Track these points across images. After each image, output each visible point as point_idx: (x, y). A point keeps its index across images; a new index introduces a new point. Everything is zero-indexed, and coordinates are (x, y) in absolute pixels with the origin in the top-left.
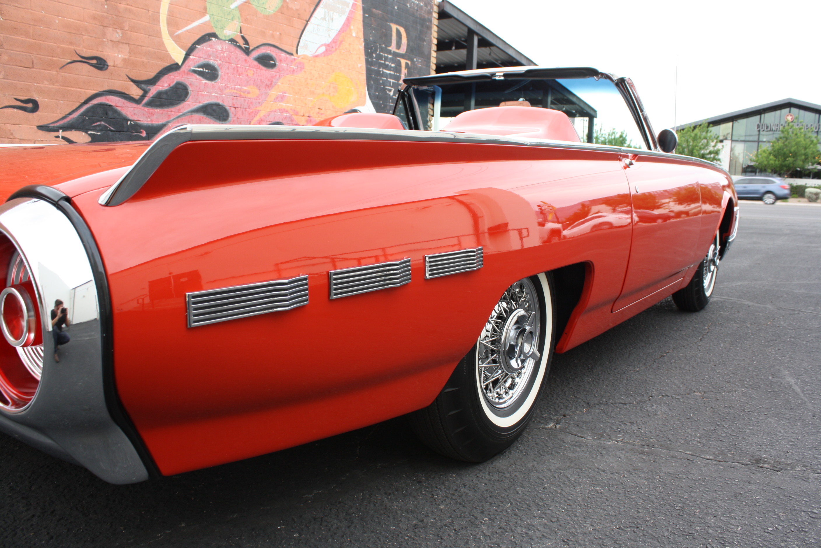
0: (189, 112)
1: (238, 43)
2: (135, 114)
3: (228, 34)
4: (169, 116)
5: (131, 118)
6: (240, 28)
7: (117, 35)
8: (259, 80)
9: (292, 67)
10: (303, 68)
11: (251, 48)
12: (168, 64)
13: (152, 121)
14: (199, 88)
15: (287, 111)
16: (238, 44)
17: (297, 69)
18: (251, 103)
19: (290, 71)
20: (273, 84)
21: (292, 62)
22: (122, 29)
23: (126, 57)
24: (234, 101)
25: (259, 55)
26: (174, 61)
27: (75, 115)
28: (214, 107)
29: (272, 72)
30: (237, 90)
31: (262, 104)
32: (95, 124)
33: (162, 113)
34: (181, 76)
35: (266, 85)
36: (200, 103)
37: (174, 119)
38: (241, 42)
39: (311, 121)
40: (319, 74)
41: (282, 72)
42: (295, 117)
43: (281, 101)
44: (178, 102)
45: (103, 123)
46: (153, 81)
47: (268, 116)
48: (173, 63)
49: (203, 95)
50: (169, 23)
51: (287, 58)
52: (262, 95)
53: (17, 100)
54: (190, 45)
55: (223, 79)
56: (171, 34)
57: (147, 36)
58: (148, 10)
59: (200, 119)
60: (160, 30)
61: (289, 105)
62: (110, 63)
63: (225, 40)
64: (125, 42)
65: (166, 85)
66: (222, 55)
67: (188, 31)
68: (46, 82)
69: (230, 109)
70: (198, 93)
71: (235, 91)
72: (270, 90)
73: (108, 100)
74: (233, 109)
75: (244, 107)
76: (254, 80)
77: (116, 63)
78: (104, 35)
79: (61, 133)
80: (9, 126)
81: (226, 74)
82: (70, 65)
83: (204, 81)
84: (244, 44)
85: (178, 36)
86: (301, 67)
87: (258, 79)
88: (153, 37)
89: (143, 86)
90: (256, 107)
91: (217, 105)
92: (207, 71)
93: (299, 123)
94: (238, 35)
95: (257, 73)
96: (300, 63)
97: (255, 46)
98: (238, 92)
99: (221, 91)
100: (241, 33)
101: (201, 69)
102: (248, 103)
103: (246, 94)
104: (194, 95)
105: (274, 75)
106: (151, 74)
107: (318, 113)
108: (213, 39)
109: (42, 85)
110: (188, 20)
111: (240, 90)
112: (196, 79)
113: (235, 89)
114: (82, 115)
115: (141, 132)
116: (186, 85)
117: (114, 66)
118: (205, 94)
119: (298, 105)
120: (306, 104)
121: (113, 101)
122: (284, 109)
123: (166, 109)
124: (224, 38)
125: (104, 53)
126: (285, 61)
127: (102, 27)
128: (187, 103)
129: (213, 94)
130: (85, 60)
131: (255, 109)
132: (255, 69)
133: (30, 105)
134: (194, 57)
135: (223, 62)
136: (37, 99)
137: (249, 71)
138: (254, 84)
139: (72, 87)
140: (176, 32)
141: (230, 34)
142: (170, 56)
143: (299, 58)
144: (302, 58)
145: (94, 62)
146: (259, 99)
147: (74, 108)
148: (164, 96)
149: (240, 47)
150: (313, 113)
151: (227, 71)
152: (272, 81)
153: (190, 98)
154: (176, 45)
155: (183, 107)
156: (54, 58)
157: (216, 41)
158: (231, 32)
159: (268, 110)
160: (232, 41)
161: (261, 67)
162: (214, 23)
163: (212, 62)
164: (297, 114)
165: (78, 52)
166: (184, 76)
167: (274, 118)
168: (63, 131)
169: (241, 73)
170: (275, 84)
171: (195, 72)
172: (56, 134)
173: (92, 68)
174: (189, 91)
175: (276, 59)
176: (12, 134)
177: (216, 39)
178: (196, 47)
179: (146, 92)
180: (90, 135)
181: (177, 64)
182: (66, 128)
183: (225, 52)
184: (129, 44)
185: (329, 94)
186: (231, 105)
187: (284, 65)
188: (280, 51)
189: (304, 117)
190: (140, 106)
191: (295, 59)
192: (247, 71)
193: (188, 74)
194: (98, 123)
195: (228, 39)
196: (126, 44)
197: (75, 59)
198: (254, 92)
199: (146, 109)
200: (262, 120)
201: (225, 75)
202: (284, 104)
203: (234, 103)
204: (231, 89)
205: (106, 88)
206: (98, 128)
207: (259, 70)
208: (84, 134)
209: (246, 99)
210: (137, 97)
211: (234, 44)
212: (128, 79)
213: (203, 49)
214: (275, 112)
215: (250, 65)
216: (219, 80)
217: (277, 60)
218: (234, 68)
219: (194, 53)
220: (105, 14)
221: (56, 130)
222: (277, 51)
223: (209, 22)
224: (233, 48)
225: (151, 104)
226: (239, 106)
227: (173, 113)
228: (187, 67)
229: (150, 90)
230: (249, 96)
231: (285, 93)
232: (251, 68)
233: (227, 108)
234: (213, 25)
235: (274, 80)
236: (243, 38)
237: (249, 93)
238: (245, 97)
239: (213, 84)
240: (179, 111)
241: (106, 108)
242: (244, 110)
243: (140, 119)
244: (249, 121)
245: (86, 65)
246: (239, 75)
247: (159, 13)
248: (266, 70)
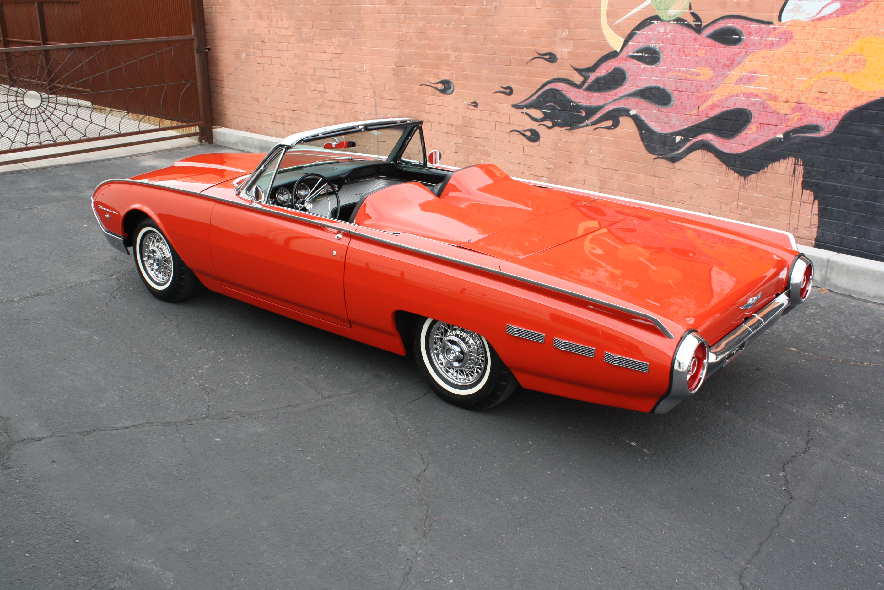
0: (625, 96)
1: (686, 21)
2: (576, 97)
3: (673, 14)
4: (606, 99)
5: (573, 100)
6: (689, 4)
7: (565, 33)
8: (714, 60)
9: (769, 39)
10: (791, 39)
11: (704, 25)
12: (607, 53)
13: (590, 103)
14: (637, 73)
15: (757, 96)
16: (685, 23)
17: (779, 40)
18: (701, 86)
19: (765, 44)
20: (736, 63)
21: (770, 32)
22: (568, 28)
23: (571, 50)
24: (678, 85)
25: (715, 31)
26: (612, 49)
27: (534, 97)
28: (654, 91)
29: (735, 49)
30: (682, 73)
31: (716, 88)
32: (547, 105)
33: (600, 97)
34: (619, 62)
35: (725, 65)
36: (637, 87)
37: (611, 102)
38: (691, 20)
39: (801, 108)
40: (823, 43)
41: (752, 48)
42: (771, 103)
43: (748, 84)
44: (615, 86)
45: (552, 104)
46: (593, 69)
47: (726, 100)
48: (612, 51)
49: (641, 79)
50: (609, 15)
51: (761, 29)
52: (717, 76)
53: (502, 87)
54: (629, 32)
55: (665, 62)
56: (610, 24)
57: (589, 30)
58: (590, 7)
59: (637, 102)
60: (601, 23)
61: (760, 88)
62: (558, 57)
63: (669, 21)
64: (570, 38)
65: (604, 71)
66: (665, 37)
67: (627, 19)
68: (517, 75)
69: (673, 93)
70: (636, 78)
71: (680, 74)
72: (730, 70)
73: (556, 86)
74: (676, 93)
75: (691, 91)
76: (707, 61)
77: (563, 57)
78: (555, 35)
79: (525, 110)
80: (497, 105)
81: (669, 57)
82: (532, 61)
83: (643, 66)
84: (694, 22)
85: (618, 25)
86: (787, 37)
87: (712, 59)
88: (593, 30)
89: (584, 73)
90: (708, 91)
91: (658, 88)
92: (646, 55)
93: (777, 110)
94: (686, 12)
95: (711, 52)
96: (785, 33)
97: (710, 21)
98: (683, 75)
99: (662, 75)
100: (690, 9)
101: (641, 54)
102: (696, 86)
103: (694, 76)
104: (632, 80)
105: (738, 52)
106: (591, 63)
107: (818, 98)
108: (655, 22)
109: (515, 77)
110: (628, 8)
111: (686, 72)
112: (635, 64)
113: (679, 72)
114: (539, 97)
115: (581, 112)
116: (624, 70)
117: (561, 59)
118: (644, 78)
119: (778, 88)
120: (792, 86)
121: (560, 86)
122: (752, 93)
123: (603, 93)
124: (667, 19)
125: (555, 49)
126: (756, 33)
127: (554, 29)
128: (624, 87)
129: (653, 78)
130: (542, 56)
131: (706, 93)
132: (708, 48)
133: (508, 91)
134: (633, 43)
135: (666, 44)
136: (512, 86)
137: (699, 51)
138: (705, 65)
139: (533, 77)
140: (616, 22)
141: (676, 14)
142: (609, 45)
143: (783, 26)
144: (790, 26)
145: (548, 57)
146: (713, 82)
147: (534, 92)
148: (602, 82)
149: (689, 26)
150: (807, 98)
151: (671, 53)
152: (734, 60)
153: (628, 82)
154: (615, 34)
155: (620, 91)
156: (523, 57)
157: (659, 24)
158: (677, 11)
159: (727, 94)
160: (679, 20)
161: (717, 44)
162: (657, 5)
163: (652, 45)
164: (775, 98)
165: (537, 51)
166: (622, 62)
167: (735, 103)
168: (526, 109)
169: (688, 53)
170: (739, 64)
171: (633, 57)
172: (522, 110)
173: (546, 62)
174: (627, 76)
175: (742, 33)
176: (498, 110)
177: (659, 22)
178: (635, 33)
179: (586, 79)
180: (543, 112)
181: (615, 51)
182: (529, 106)
183: (668, 33)
184: (574, 39)
185: (845, 71)
186: (673, 89)
187: (756, 38)
188: (749, 22)
189: (788, 103)
190: (581, 90)
191: (775, 29)
192: (696, 51)
193: (626, 60)
194: (549, 104)
195: (672, 19)
196: (571, 39)
197: (536, 57)
198: (706, 73)
199: (586, 93)
200: (715, 105)
201: (667, 58)
202: (752, 87)
203: (678, 87)
204: (675, 71)
205: (556, 77)
206: (549, 108)
207: (715, 48)
208: (539, 111)
209: (694, 82)
210: (578, 83)
211: (680, 23)
212: (572, 68)
213: (643, 34)
214: (737, 96)
215: (700, 44)
216: (660, 63)
217: (744, 33)
218: (679, 50)
219: (634, 38)
220: (556, 18)
221: (521, 108)
222: (744, 22)
223: (650, 5)
224: (679, 28)
225: (590, 89)
226: (684, 90)
227: (610, 96)
228: (625, 54)
229: (589, 76)
230: (698, 78)
231: (755, 73)
232: (703, 47)
233: (669, 91)
234: (655, 8)
235: (736, 58)
236: (693, 14)
237: (698, 75)
238: (693, 80)
239: (653, 68)
240: (616, 94)
241: (555, 93)
242: (691, 93)
243: (580, 101)
244: (697, 106)
245: (542, 60)
246: (686, 56)
247: (600, 8)
248: (725, 47)
